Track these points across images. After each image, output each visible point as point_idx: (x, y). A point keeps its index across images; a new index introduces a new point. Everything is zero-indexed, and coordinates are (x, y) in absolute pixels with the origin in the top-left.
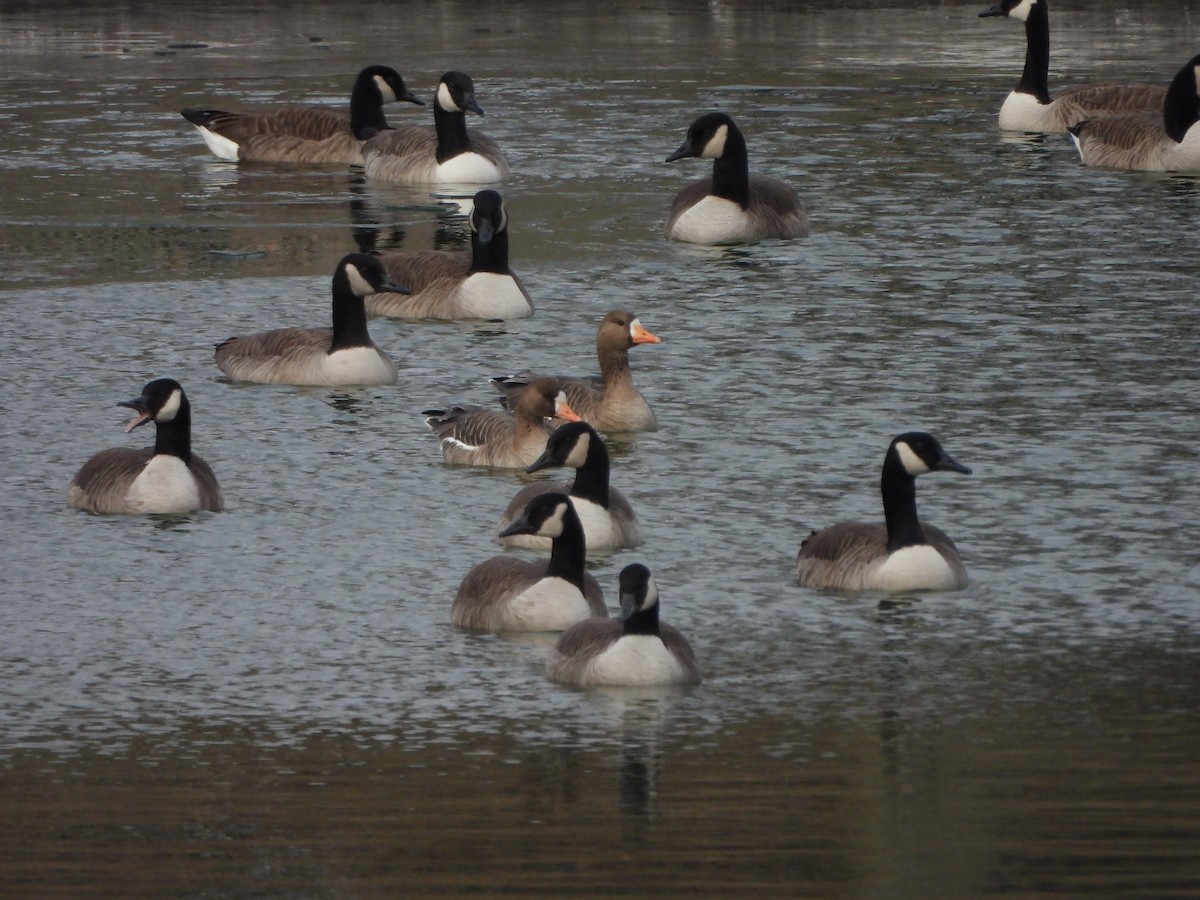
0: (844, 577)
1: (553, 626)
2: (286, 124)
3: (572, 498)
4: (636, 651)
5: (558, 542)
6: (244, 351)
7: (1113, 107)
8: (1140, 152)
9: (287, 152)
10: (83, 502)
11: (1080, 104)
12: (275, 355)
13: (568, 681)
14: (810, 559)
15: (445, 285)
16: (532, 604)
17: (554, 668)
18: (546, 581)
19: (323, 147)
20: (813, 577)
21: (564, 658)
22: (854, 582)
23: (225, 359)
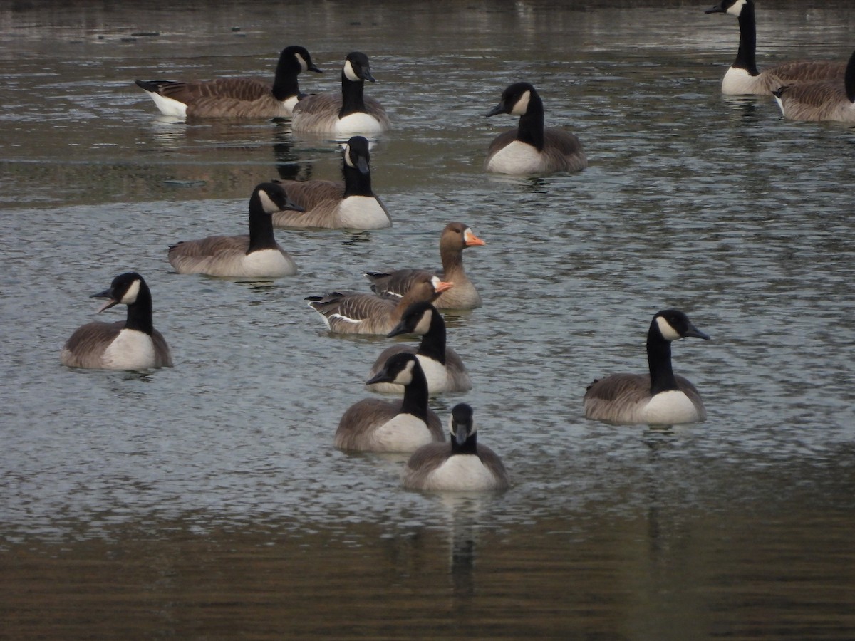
0: (619, 413)
1: (405, 448)
2: (225, 89)
3: (419, 357)
4: (461, 466)
5: (408, 388)
6: (188, 253)
7: (802, 78)
8: (826, 109)
9: (228, 110)
10: (72, 362)
11: (779, 76)
12: (209, 255)
13: (414, 487)
14: (594, 400)
15: (329, 204)
16: (390, 433)
17: (405, 478)
18: (400, 416)
19: (255, 106)
20: (596, 412)
21: (411, 471)
22: (626, 416)
23: (175, 257)
